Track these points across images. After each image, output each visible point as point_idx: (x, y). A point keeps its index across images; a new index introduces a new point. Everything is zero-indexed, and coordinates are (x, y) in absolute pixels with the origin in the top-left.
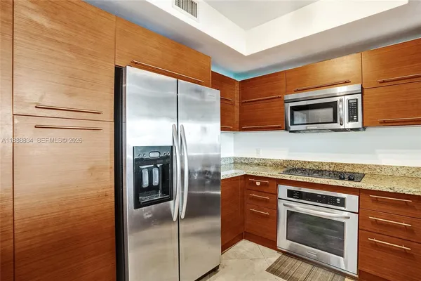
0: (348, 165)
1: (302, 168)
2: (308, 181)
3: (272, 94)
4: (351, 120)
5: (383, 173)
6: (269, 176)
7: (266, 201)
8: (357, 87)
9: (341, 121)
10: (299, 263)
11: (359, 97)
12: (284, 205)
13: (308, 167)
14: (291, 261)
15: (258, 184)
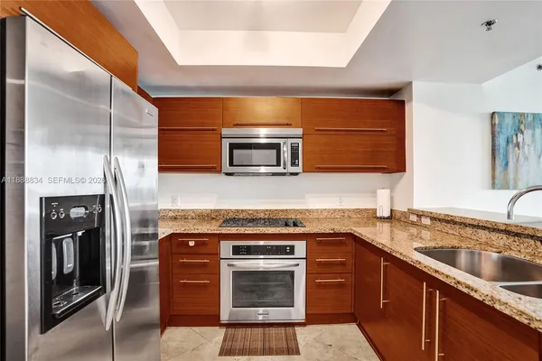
0: (282, 211)
1: (235, 218)
2: (258, 232)
3: (203, 124)
4: (293, 164)
5: (311, 216)
6: (210, 232)
7: (205, 264)
8: (299, 131)
9: (285, 164)
10: (249, 330)
11: (300, 141)
12: (229, 265)
13: (241, 217)
14: (241, 332)
15: (192, 244)
